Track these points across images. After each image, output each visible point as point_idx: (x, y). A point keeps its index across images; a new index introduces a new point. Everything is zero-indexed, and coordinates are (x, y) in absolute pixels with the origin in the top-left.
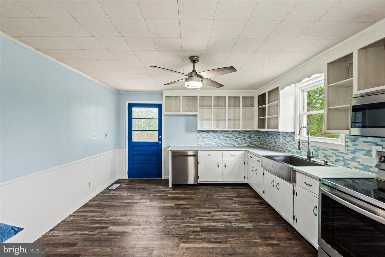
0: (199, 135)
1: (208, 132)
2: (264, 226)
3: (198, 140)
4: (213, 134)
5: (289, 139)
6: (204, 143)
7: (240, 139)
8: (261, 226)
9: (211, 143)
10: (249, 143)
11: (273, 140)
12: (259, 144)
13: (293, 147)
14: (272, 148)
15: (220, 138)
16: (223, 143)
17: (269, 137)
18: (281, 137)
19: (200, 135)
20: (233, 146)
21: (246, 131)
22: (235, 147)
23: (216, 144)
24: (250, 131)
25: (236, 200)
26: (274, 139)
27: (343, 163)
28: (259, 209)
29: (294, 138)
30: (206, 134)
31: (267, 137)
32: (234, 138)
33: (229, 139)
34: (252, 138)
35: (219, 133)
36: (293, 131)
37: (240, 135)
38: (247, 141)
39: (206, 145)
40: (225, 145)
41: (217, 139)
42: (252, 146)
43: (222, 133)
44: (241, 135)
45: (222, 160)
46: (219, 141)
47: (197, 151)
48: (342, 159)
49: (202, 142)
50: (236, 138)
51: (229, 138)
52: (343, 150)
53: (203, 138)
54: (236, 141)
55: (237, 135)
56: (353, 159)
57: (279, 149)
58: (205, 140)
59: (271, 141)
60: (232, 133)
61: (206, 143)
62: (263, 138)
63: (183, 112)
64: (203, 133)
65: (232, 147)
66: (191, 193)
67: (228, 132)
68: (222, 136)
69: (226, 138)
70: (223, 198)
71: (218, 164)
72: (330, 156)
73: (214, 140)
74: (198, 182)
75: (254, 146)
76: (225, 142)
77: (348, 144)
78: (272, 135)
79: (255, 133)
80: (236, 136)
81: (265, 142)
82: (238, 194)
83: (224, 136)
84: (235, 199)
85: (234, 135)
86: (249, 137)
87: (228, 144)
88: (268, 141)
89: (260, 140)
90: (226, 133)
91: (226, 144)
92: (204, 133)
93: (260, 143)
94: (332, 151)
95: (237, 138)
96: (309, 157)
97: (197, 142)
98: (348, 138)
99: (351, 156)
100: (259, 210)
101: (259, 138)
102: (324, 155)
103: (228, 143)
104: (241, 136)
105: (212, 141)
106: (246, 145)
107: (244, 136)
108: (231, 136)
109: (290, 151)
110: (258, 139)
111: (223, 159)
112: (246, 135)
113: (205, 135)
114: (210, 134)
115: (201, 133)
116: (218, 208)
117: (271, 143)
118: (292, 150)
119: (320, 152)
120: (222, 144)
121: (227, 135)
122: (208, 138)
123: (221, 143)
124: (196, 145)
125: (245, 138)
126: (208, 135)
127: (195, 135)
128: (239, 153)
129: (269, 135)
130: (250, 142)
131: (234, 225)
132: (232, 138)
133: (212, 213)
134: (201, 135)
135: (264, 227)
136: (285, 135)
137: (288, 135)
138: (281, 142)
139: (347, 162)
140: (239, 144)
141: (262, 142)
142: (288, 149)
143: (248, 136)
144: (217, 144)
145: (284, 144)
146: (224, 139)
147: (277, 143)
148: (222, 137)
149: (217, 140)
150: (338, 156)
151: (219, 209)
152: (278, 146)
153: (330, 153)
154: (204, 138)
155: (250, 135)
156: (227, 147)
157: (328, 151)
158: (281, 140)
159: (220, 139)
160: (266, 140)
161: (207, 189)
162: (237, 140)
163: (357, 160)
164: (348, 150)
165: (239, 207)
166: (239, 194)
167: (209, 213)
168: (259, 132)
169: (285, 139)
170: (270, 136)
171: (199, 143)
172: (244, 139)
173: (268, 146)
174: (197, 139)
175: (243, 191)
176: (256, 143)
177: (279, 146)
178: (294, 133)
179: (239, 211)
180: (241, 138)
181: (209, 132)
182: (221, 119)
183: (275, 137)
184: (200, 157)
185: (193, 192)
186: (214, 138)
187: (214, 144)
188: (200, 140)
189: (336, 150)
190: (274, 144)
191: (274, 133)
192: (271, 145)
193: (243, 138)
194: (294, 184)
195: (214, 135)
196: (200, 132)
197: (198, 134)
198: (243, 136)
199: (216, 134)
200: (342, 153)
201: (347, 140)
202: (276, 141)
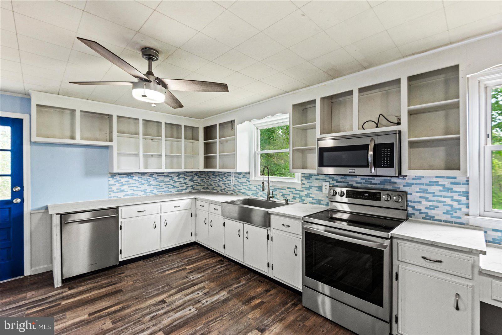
0: (112, 181)
1: (129, 175)
2: (238, 287)
3: (110, 190)
4: (138, 178)
5: (243, 180)
6: (123, 194)
7: (180, 183)
8: (236, 288)
9: (136, 193)
10: (191, 188)
11: (222, 182)
12: (203, 189)
13: (248, 189)
14: (221, 192)
15: (151, 183)
16: (156, 191)
17: (216, 179)
18: (232, 178)
19: (115, 180)
20: (170, 193)
21: (187, 172)
22: (172, 195)
23: (143, 193)
24: (192, 172)
25: (190, 269)
26: (223, 180)
27: (299, 200)
28: (222, 269)
29: (249, 179)
30: (127, 179)
31: (213, 179)
32: (172, 182)
33: (165, 185)
34: (194, 181)
35: (149, 176)
36: (248, 171)
37: (179, 178)
38: (188, 186)
39: (127, 196)
40: (158, 193)
41: (146, 185)
42: (194, 191)
43: (153, 176)
44: (181, 178)
45: (161, 216)
46: (149, 189)
47: (117, 208)
48: (298, 196)
49: (119, 192)
50: (174, 182)
51: (165, 183)
52: (299, 187)
53: (121, 184)
54: (174, 187)
55: (176, 178)
56: (308, 195)
57: (229, 192)
58: (126, 188)
59: (218, 183)
60: (168, 175)
61: (127, 193)
62: (208, 181)
63: (82, 139)
64: (120, 177)
65: (168, 195)
66: (111, 283)
67: (163, 174)
68: (153, 180)
69: (159, 184)
70: (171, 271)
71: (155, 222)
72: (287, 195)
73: (140, 188)
74: (120, 260)
75: (196, 191)
76: (159, 189)
77: (303, 182)
78: (220, 176)
79: (198, 174)
80: (173, 179)
81: (211, 185)
82: (188, 259)
83: (157, 180)
84: (188, 267)
85: (172, 178)
86: (191, 180)
87: (163, 192)
88: (214, 184)
89: (203, 184)
90: (160, 176)
91: (160, 191)
92: (124, 177)
93: (204, 186)
94: (289, 190)
95: (176, 182)
96: (269, 198)
97: (110, 193)
98: (303, 177)
99: (306, 192)
100: (223, 271)
101: (202, 180)
102: (281, 194)
103: (162, 190)
104: (181, 180)
105: (138, 189)
106: (188, 191)
107: (185, 179)
108: (167, 179)
109: (244, 193)
110: (201, 182)
111: (162, 214)
112: (188, 177)
113: (124, 180)
114: (134, 178)
115: (118, 177)
116: (172, 288)
117: (219, 186)
118: (247, 192)
119: (277, 192)
120: (153, 192)
121: (161, 179)
122: (130, 185)
123: (151, 191)
124: (107, 199)
125: (185, 181)
126: (131, 181)
127: (106, 181)
128: (185, 202)
129: (216, 176)
130: (192, 186)
131: (206, 303)
132: (168, 183)
133: (167, 300)
134: (118, 181)
135: (240, 289)
136: (237, 175)
137: (241, 176)
138: (233, 184)
139: (303, 198)
140: (178, 191)
141: (206, 186)
142: (242, 191)
143: (189, 178)
144: (145, 193)
145: (236, 186)
146: (157, 185)
147: (226, 185)
148: (154, 183)
149: (145, 187)
150: (295, 194)
151: (174, 291)
152: (229, 189)
153: (287, 191)
154: (123, 185)
155: (191, 177)
156: (162, 195)
157: (285, 189)
158: (233, 181)
159: (150, 185)
160: (212, 183)
161: (138, 266)
162: (175, 185)
163: (311, 195)
164: (303, 188)
165: (199, 276)
166: (190, 259)
167: (163, 301)
168: (202, 173)
169: (238, 180)
170: (218, 177)
171: (113, 195)
172: (185, 183)
173: (215, 190)
174: (110, 188)
175: (192, 253)
176: (199, 187)
177: (231, 188)
178: (249, 173)
179: (202, 282)
180: (181, 181)
181: (132, 175)
182: (152, 155)
183: (224, 178)
184: (123, 218)
185: (113, 280)
186: (140, 183)
187: (141, 194)
188: (114, 188)
189: (293, 188)
190: (223, 187)
191: (222, 174)
192: (219, 189)
193: (183, 182)
194: (268, 229)
195: (140, 180)
196: (115, 176)
197: (111, 179)
198: (183, 179)
199: (144, 177)
200: (298, 190)
201: (303, 178)
202: (226, 183)
